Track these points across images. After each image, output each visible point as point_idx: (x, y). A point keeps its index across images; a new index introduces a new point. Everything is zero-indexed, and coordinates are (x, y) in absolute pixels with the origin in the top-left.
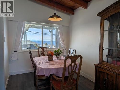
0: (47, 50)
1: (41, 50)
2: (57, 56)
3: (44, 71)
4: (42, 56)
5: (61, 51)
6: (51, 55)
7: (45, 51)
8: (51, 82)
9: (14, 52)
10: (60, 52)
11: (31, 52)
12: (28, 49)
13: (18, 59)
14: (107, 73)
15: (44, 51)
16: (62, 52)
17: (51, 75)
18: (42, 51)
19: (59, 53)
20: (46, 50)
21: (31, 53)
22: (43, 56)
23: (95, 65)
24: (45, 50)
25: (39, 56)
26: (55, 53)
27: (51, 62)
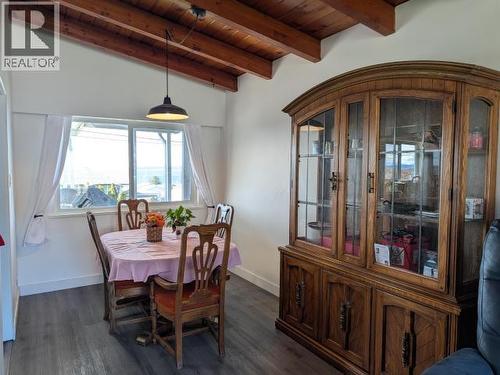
0: (147, 208)
1: (128, 210)
2: (174, 227)
3: (132, 267)
4: (131, 229)
5: (188, 212)
6: (156, 226)
7: (140, 214)
8: (152, 297)
9: (35, 216)
10: (184, 214)
11: (92, 216)
12: (80, 206)
13: (46, 240)
14: (303, 270)
15: (137, 213)
16: (191, 216)
17: (152, 278)
18: (130, 214)
19: (183, 218)
20: (144, 208)
21: (92, 219)
22: (135, 228)
23: (280, 249)
24: (141, 208)
25: (121, 229)
26: (169, 220)
27: (155, 245)
